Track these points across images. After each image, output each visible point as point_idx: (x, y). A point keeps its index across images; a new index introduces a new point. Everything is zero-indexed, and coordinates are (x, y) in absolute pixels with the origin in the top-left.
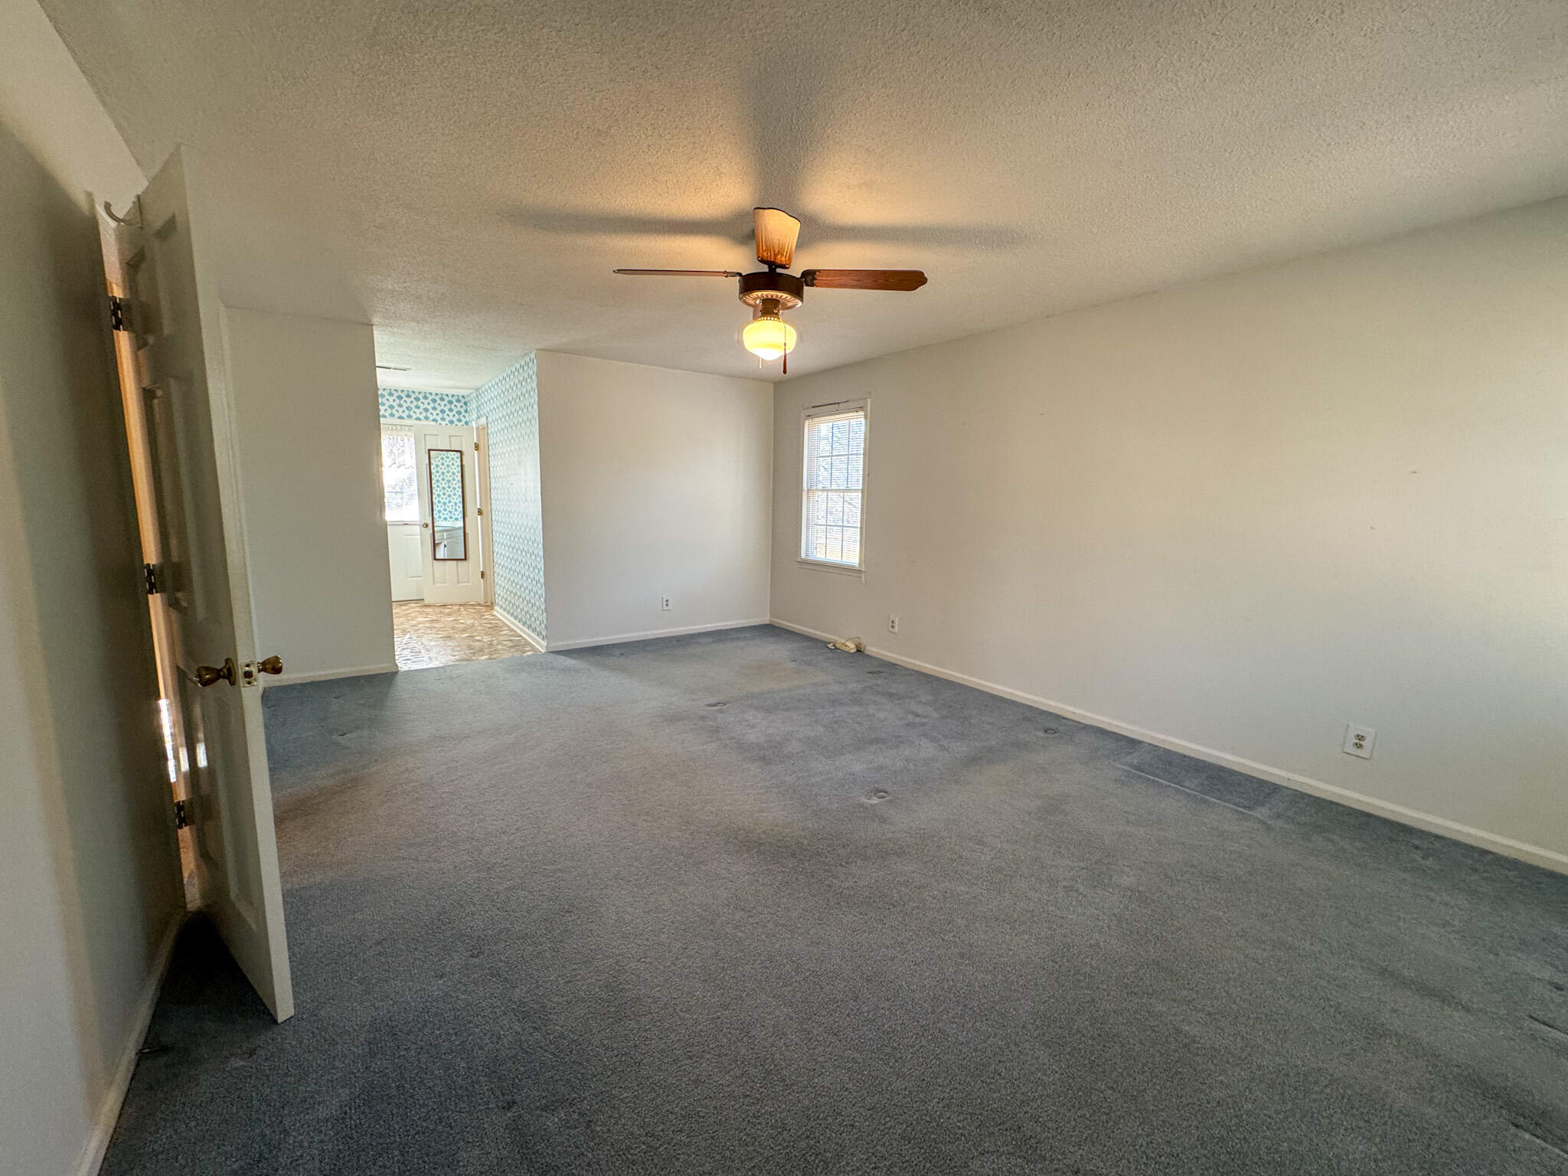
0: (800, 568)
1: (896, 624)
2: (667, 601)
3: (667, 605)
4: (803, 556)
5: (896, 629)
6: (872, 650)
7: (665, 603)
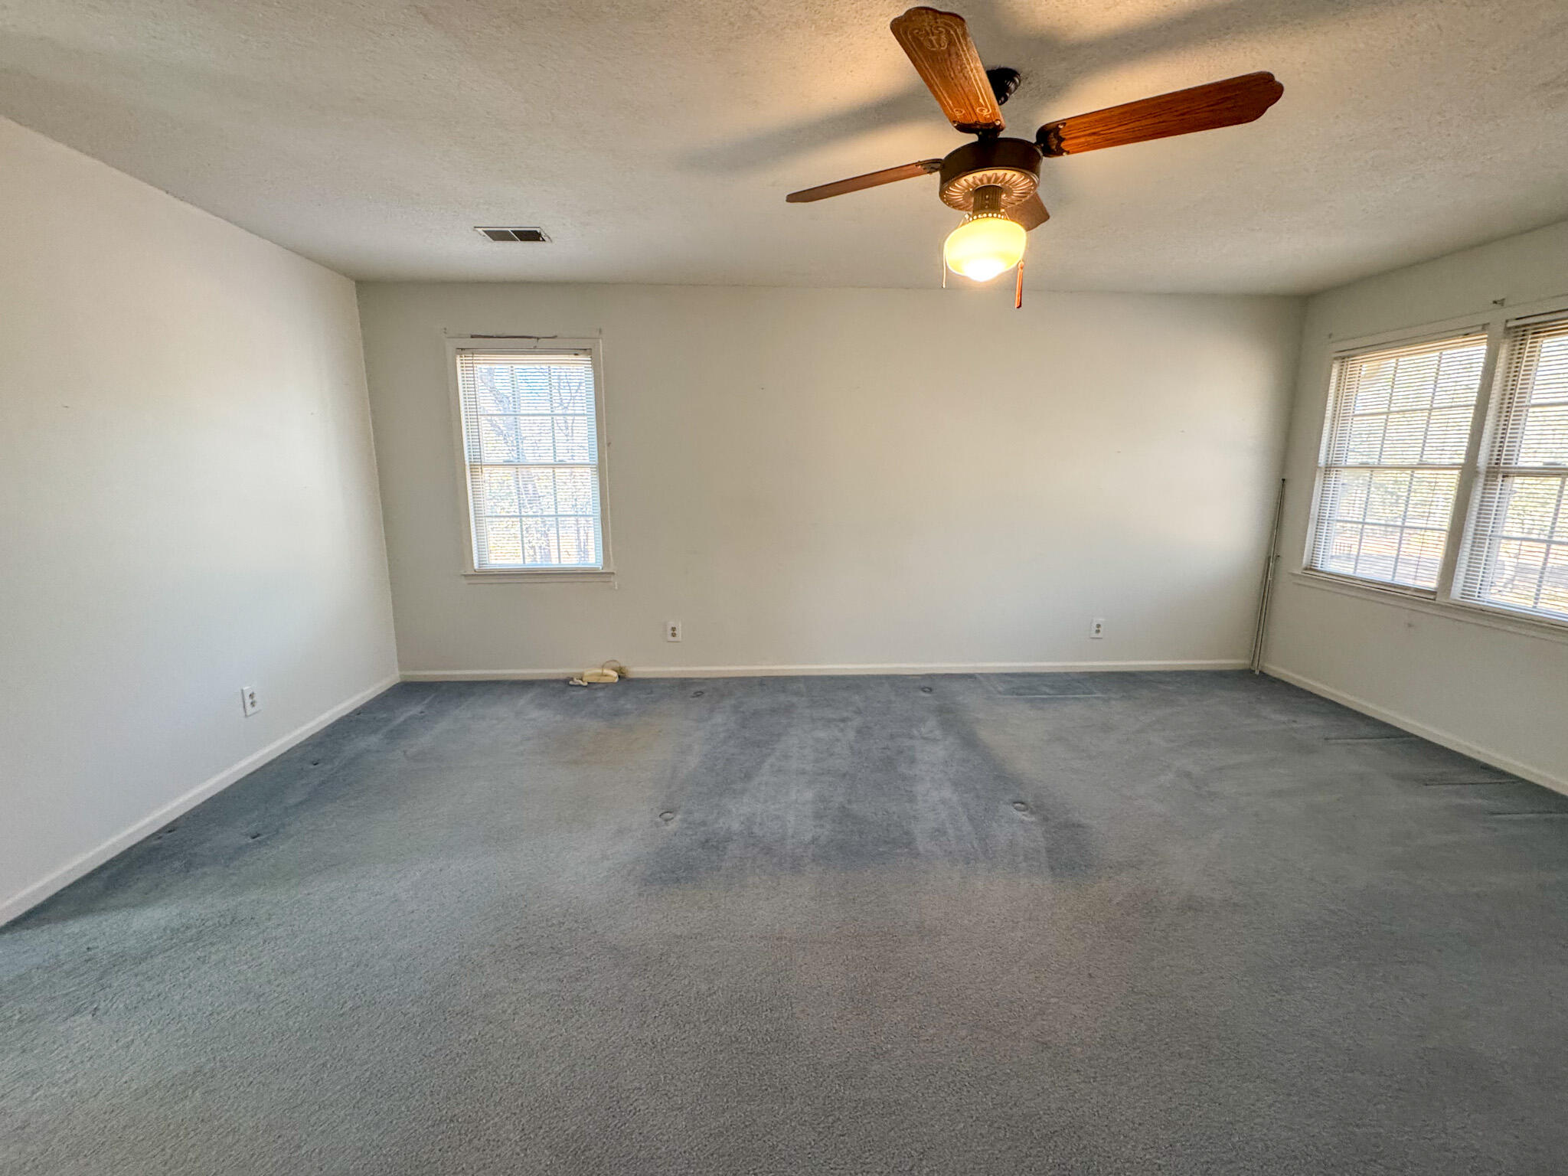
0: (469, 584)
1: (678, 632)
2: (251, 696)
3: (253, 704)
4: (476, 566)
5: (679, 637)
6: (637, 671)
7: (248, 701)
